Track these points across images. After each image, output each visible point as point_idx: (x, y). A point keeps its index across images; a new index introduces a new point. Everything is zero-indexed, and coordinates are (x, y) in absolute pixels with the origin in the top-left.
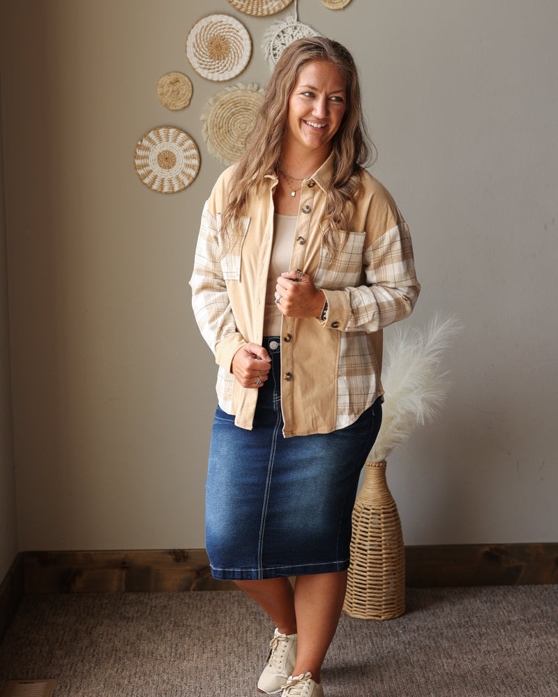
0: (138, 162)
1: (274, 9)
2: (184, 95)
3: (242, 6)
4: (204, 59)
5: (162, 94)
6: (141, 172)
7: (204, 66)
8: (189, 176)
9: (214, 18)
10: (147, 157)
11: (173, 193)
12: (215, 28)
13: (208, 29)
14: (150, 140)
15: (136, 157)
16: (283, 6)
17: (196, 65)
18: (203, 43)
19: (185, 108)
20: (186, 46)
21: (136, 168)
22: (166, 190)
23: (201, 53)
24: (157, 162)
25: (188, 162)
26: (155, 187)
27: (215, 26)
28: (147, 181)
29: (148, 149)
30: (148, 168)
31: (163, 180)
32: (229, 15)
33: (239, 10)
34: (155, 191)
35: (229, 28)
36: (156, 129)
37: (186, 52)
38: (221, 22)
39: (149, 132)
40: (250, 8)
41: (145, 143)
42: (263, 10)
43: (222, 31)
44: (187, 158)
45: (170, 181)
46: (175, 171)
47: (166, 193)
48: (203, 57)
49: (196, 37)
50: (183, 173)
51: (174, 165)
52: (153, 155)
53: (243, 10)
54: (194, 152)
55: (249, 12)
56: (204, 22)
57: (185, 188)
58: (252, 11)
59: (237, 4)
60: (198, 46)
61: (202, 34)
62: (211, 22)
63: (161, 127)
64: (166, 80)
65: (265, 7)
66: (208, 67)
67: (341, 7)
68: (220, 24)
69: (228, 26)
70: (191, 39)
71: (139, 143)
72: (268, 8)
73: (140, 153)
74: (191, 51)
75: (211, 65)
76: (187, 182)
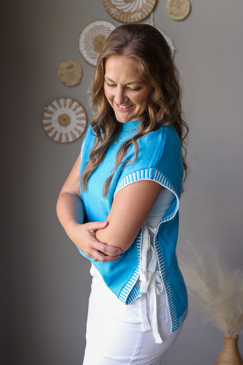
0: (45, 122)
1: (138, 18)
2: (76, 76)
3: (117, 15)
4: (91, 51)
5: (62, 75)
6: (47, 128)
7: (90, 56)
8: (79, 131)
9: (98, 23)
10: (50, 118)
11: (68, 143)
12: (99, 30)
13: (94, 30)
14: (53, 107)
15: (43, 118)
16: (144, 16)
17: (85, 55)
18: (90, 40)
19: (77, 85)
20: (78, 42)
21: (44, 125)
22: (64, 140)
23: (89, 47)
24: (57, 121)
25: (79, 122)
26: (56, 139)
27: (99, 29)
28: (51, 135)
29: (51, 113)
30: (51, 126)
31: (61, 135)
32: (108, 21)
33: (114, 18)
34: (56, 142)
35: (108, 30)
36: (58, 99)
37: (78, 46)
38: (102, 26)
39: (53, 101)
40: (122, 17)
41: (50, 108)
42: (130, 19)
43: (103, 32)
44: (78, 119)
45: (66, 135)
46: (70, 128)
47: (64, 143)
48: (90, 50)
49: (86, 36)
50: (76, 129)
51: (69, 123)
52: (55, 117)
53: (117, 18)
54: (83, 115)
55: (121, 20)
56: (91, 26)
57: (77, 140)
58: (123, 18)
59: (113, 14)
60: (87, 43)
61: (90, 34)
62: (96, 26)
63: (61, 98)
64: (64, 65)
65: (132, 17)
66: (93, 57)
67: (182, 18)
68: (101, 27)
69: (107, 29)
70: (83, 37)
71: (46, 108)
72: (134, 18)
73: (46, 115)
74: (82, 46)
75: (95, 56)
76: (78, 136)
